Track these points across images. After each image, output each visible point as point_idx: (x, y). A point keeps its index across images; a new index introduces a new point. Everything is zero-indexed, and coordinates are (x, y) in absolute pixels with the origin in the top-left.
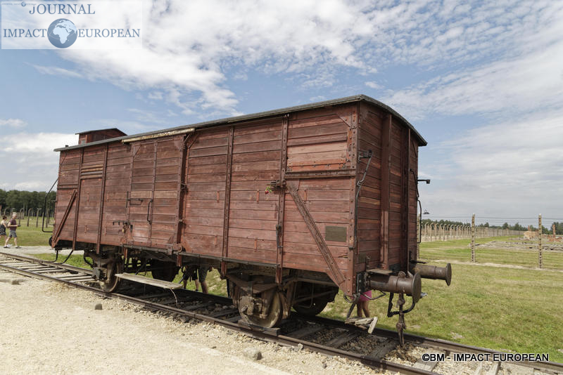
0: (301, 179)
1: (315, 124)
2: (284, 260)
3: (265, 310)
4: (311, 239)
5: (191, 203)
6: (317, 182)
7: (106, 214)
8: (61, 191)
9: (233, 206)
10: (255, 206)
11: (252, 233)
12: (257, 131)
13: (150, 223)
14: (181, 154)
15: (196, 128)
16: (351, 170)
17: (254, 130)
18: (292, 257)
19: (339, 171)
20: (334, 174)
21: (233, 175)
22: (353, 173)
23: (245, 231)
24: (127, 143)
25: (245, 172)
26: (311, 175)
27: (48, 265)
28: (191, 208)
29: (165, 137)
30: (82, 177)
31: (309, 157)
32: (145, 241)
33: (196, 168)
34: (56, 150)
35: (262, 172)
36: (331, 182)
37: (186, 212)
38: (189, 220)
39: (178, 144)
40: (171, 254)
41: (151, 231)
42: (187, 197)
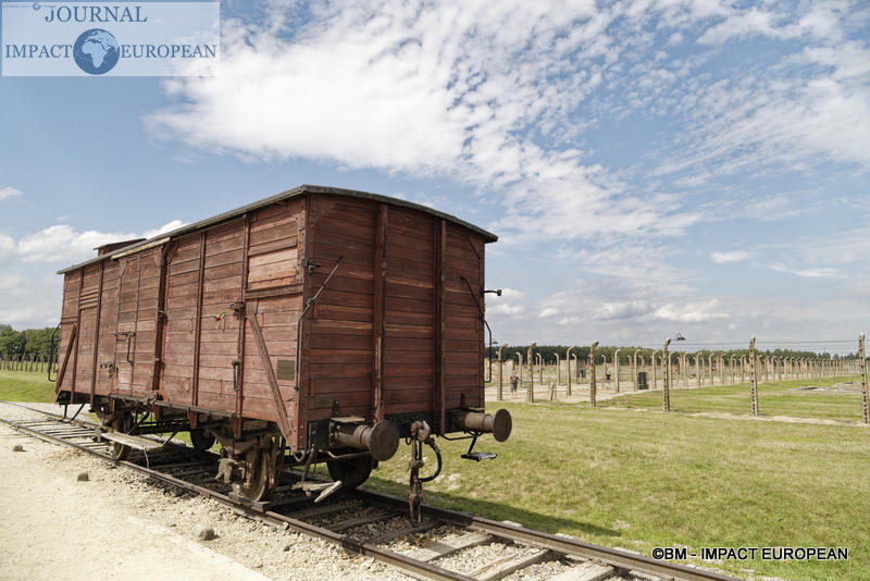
0: (259, 300)
1: (271, 225)
2: (244, 407)
3: (249, 476)
4: (265, 378)
5: (170, 336)
6: (271, 302)
7: (100, 355)
8: (64, 326)
9: (203, 338)
10: (220, 336)
11: (218, 373)
12: (225, 238)
13: (132, 365)
14: (159, 271)
15: (172, 238)
16: (299, 285)
17: (222, 236)
18: (249, 402)
19: (290, 286)
20: (286, 291)
21: (205, 296)
22: (301, 289)
23: (211, 370)
24: (116, 260)
25: (214, 293)
26: (267, 293)
27: (89, 427)
28: (170, 341)
29: (146, 250)
30: (82, 307)
31: (266, 270)
32: (127, 388)
33: (175, 289)
34: (59, 273)
35: (227, 291)
36: (284, 301)
37: (166, 348)
38: (167, 358)
39: (157, 258)
40: (145, 404)
41: (132, 375)
42: (167, 328)
